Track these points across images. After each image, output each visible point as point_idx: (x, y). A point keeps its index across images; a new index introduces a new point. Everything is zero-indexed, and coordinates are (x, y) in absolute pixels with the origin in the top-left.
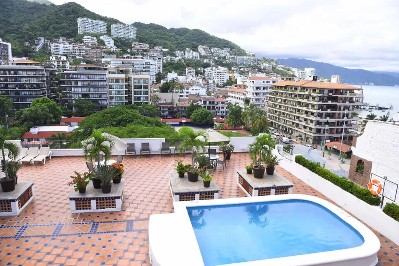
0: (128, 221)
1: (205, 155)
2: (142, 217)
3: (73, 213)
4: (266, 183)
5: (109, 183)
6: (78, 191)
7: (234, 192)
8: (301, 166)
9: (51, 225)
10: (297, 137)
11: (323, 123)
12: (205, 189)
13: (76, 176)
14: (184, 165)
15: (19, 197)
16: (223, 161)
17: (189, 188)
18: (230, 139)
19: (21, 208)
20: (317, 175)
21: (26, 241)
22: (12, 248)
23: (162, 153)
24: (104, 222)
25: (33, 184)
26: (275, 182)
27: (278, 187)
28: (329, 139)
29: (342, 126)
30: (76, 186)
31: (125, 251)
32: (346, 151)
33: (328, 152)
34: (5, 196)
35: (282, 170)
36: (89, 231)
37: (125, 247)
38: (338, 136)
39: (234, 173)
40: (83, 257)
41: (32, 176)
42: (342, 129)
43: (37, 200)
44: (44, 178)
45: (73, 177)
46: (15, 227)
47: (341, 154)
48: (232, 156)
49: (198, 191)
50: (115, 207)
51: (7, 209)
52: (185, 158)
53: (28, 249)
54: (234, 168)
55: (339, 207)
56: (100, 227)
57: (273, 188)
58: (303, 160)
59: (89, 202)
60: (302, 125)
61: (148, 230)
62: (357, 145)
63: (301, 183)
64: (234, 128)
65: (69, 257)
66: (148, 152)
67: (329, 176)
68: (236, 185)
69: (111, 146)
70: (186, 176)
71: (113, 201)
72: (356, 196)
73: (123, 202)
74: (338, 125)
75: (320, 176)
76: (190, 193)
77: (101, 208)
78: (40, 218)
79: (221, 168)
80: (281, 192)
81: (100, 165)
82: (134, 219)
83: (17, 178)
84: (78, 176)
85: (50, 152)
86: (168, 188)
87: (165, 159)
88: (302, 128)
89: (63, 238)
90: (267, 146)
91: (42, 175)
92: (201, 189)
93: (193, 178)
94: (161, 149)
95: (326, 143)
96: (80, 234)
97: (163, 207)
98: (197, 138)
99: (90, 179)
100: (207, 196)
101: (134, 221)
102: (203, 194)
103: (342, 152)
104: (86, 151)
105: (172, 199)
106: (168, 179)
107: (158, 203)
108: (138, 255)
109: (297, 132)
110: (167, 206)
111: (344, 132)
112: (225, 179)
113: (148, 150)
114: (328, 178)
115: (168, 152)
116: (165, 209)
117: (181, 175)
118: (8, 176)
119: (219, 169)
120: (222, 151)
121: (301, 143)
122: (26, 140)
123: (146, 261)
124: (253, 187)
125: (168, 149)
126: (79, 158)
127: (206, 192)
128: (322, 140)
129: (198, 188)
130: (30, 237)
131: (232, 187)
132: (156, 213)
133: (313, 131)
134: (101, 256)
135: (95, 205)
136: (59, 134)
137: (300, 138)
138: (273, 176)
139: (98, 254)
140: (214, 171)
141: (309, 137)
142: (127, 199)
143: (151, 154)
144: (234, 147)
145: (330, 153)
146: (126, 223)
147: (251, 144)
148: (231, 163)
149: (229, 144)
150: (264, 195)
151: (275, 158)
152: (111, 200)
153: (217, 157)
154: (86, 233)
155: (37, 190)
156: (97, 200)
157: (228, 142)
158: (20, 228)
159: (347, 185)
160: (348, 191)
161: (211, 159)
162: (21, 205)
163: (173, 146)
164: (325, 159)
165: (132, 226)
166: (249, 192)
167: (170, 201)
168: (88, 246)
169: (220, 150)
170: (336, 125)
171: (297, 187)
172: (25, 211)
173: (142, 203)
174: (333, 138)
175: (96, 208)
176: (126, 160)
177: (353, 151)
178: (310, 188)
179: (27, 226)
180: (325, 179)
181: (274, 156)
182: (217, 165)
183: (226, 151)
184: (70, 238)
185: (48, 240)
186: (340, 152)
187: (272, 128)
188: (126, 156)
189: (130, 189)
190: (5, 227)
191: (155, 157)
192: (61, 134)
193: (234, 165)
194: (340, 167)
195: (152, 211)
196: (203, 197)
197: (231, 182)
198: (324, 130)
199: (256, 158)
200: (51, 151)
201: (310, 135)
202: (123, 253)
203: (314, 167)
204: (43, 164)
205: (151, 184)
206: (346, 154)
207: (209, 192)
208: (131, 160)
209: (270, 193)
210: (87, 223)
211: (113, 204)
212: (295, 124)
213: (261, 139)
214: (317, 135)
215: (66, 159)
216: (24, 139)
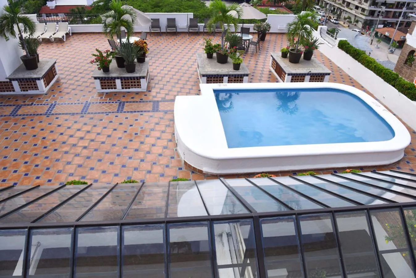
0: (154, 102)
1: (237, 34)
2: (168, 98)
3: (98, 92)
4: (301, 69)
5: (132, 62)
6: (102, 70)
7: (266, 76)
8: (344, 52)
9: (79, 103)
10: (345, 19)
11: (380, 4)
12: (233, 72)
13: (98, 54)
14: (213, 45)
15: (43, 75)
16: (256, 41)
17: (217, 70)
18: (267, 16)
19: (47, 87)
20: (360, 64)
21: (57, 118)
22: (44, 124)
23: (190, 31)
24: (130, 102)
25: (55, 63)
26: (311, 68)
27: (313, 74)
28: (382, 24)
29: (402, 8)
30: (99, 65)
31: (151, 130)
32: (399, 40)
33: (377, 39)
34: (29, 75)
35: (321, 56)
36: (116, 111)
37: (152, 126)
38: (394, 20)
39: (267, 56)
40: (112, 134)
41: (54, 54)
42: (400, 13)
43: (62, 79)
44: (66, 56)
45: (95, 55)
46: (44, 104)
47: (392, 43)
48: (267, 37)
49: (227, 73)
50: (141, 88)
51: (34, 88)
52: (215, 37)
53: (59, 126)
54: (268, 50)
55: (377, 99)
56: (126, 106)
57: (308, 74)
58: (347, 46)
59: (114, 81)
60: (354, 5)
61: (173, 111)
62: (413, 33)
63: (340, 71)
64: (273, 5)
65: (98, 134)
66: (174, 29)
67: (373, 66)
68: (268, 70)
69: (133, 21)
70: (214, 57)
71: (138, 81)
72: (397, 90)
73: (149, 83)
74: (397, 7)
75: (363, 65)
76: (218, 75)
77: (126, 88)
78: (67, 96)
79: (253, 50)
80: (316, 79)
81: (122, 42)
82: (160, 99)
83: (38, 55)
84: (100, 54)
85: (69, 28)
86: (195, 69)
87: (193, 37)
88: (354, 8)
89: (92, 116)
90: (308, 26)
91: (65, 53)
92: (230, 71)
93: (222, 60)
94: (188, 25)
95: (377, 28)
96: (107, 112)
97: (190, 89)
98: (228, 14)
99: (113, 58)
100: (236, 79)
101: (160, 101)
102: (232, 77)
103: (393, 40)
104: (106, 26)
105: (199, 82)
106: (196, 60)
107: (184, 84)
108: (163, 134)
109: (346, 13)
110: (194, 88)
111: (402, 17)
112: (257, 62)
113: (175, 26)
114: (371, 68)
115: (196, 29)
116: (192, 91)
117: (210, 56)
118: (29, 54)
119: (252, 51)
120: (257, 30)
121: (349, 26)
122: (44, 15)
123: (172, 140)
124: (286, 72)
125: (197, 26)
126: (100, 34)
127: (235, 75)
128: (374, 24)
129: (227, 71)
130: (60, 114)
131: (263, 71)
132: (182, 95)
133: (366, 13)
134: (129, 134)
135: (120, 84)
136: (78, 9)
137: (348, 21)
138: (310, 62)
139: (125, 132)
140: (246, 53)
141: (359, 19)
142: (152, 79)
143: (178, 31)
144: (271, 26)
145: (379, 41)
146: (152, 103)
147: (290, 23)
148: (266, 44)
149: (265, 23)
150: (297, 82)
151: (315, 41)
152: (136, 80)
153: (250, 37)
154: (113, 112)
155: (61, 68)
156: (121, 80)
157: (264, 20)
158: (49, 105)
159: (391, 77)
160: (390, 84)
161: (243, 39)
162: (47, 84)
163: (202, 23)
164: (373, 47)
165: (158, 107)
166: (282, 78)
167: (197, 83)
168: (115, 125)
169: (254, 29)
170: (395, 7)
171: (334, 76)
172: (52, 90)
173: (168, 84)
174: (388, 22)
175: (121, 88)
176: (151, 38)
177: (407, 39)
178: (349, 78)
179: (56, 104)
180: (368, 68)
181: (315, 39)
182: (250, 46)
183: (261, 31)
184: (97, 116)
185: (78, 118)
186: (392, 40)
187: (318, 7)
188: (150, 33)
189: (156, 69)
190: (35, 105)
191: (183, 35)
192: (80, 8)
193: (268, 47)
194: (388, 57)
195: (178, 92)
196: (232, 80)
197: (263, 65)
198: (379, 12)
199: (294, 39)
200: (70, 26)
201: (361, 18)
202: (150, 132)
203: (358, 54)
204: (64, 42)
205: (178, 64)
206: (398, 43)
207: (238, 75)
208: (156, 38)
209: (304, 79)
210: (113, 102)
211: (138, 84)
212: (345, 4)
213: (303, 17)
214: (370, 18)
215: (88, 35)
216: (41, 14)
